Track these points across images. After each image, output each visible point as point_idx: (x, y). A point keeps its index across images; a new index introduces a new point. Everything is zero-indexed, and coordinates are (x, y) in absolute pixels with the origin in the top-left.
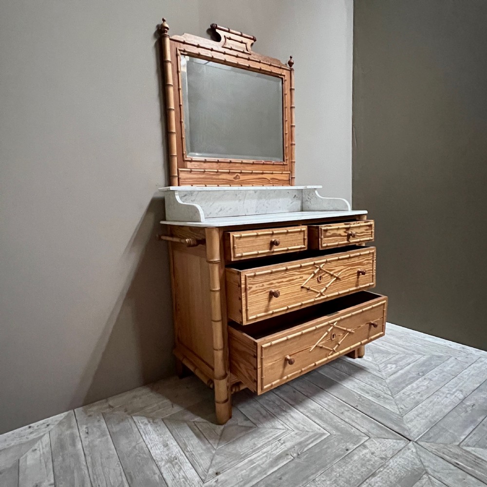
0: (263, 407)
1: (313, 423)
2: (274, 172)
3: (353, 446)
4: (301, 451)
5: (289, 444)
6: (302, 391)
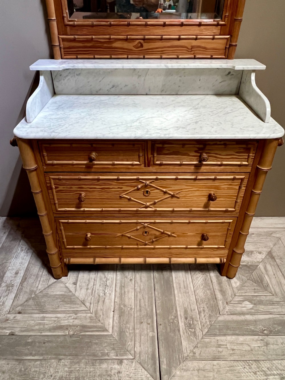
0: (95, 280)
2: (200, 37)
4: (78, 333)
6: (137, 283)
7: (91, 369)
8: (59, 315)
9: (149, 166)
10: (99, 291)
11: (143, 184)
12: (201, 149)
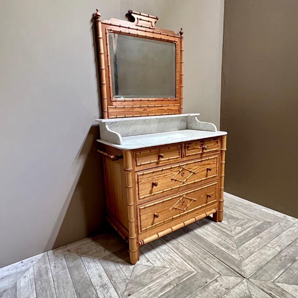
0: (158, 253)
1: (188, 265)
2: (169, 105)
3: (210, 280)
4: (179, 282)
5: (172, 278)
6: (183, 243)
7: (207, 294)
8: (157, 281)
9: (184, 157)
10: (167, 257)
11: (182, 169)
12: (202, 145)
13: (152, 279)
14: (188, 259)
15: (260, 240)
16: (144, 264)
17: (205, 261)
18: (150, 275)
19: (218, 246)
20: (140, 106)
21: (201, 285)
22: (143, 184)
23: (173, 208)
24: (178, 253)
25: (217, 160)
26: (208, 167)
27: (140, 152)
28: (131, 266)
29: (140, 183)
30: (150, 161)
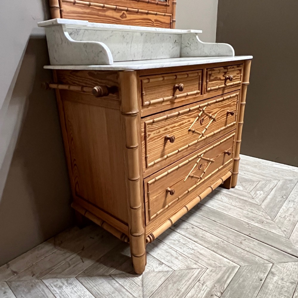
0: (171, 248)
1: (221, 257)
2: (158, 13)
3: (264, 275)
4: (222, 288)
5: (209, 284)
6: (199, 226)
8: (190, 294)
9: (204, 93)
10: (185, 251)
11: (202, 112)
12: (225, 73)
13: (180, 293)
14: (218, 248)
15: (293, 204)
16: (156, 270)
17: (243, 247)
18: (173, 286)
19: (248, 221)
20: (115, 7)
21: (256, 285)
22: (152, 141)
23: (189, 176)
24: (199, 242)
25: (237, 100)
26: (228, 111)
27: (148, 79)
28: (136, 278)
29: (148, 139)
30: (161, 97)
